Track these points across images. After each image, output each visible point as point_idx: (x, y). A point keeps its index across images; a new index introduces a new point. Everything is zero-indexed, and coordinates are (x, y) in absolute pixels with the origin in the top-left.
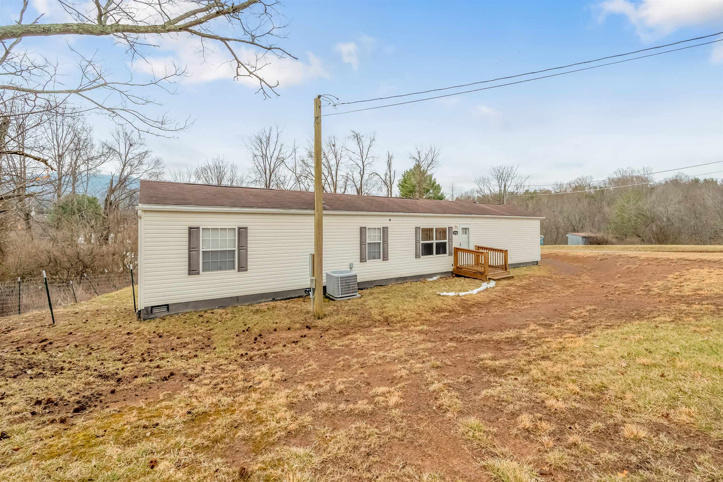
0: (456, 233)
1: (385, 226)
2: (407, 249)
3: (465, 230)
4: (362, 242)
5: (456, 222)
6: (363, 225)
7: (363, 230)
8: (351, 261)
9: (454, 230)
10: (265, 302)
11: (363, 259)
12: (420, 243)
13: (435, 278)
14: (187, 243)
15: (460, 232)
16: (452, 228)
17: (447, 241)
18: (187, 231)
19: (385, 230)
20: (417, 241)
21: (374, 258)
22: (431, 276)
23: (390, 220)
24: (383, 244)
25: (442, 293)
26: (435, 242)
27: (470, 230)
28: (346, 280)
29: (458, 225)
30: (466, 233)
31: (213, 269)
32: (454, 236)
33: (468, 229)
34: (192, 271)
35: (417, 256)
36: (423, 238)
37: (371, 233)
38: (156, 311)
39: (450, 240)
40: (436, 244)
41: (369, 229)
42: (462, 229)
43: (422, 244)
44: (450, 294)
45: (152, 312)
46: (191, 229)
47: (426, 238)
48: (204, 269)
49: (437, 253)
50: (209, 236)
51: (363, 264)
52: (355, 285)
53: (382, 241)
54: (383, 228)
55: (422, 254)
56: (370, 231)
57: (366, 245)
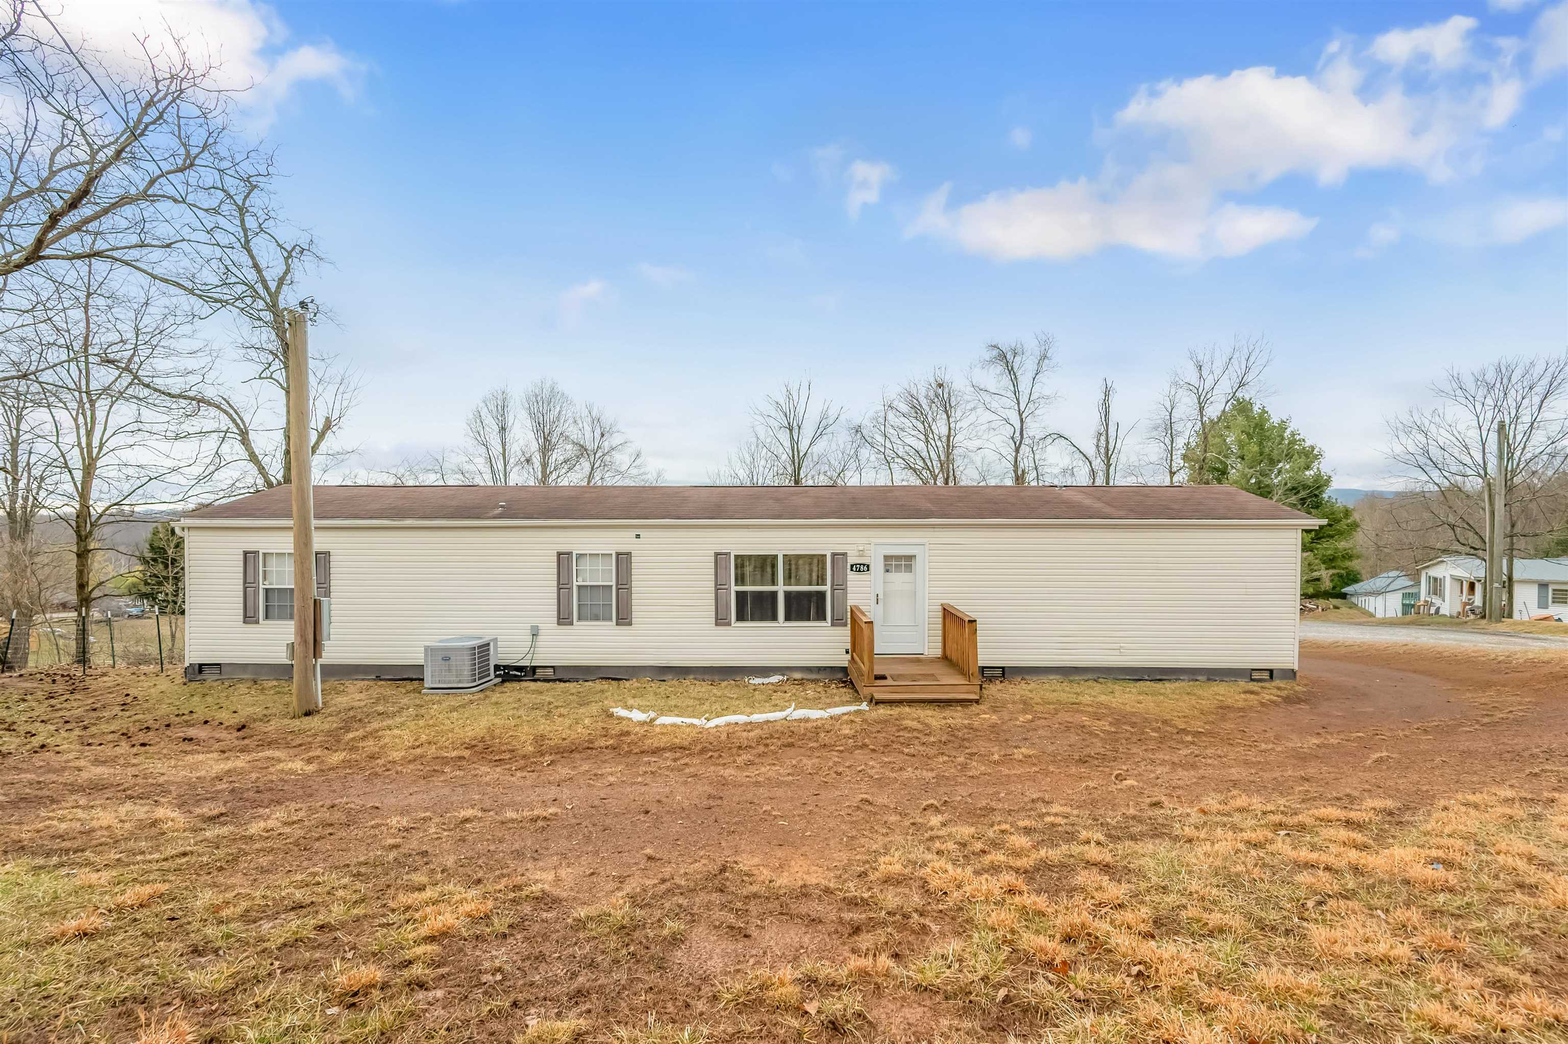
0: (861, 568)
1: (623, 548)
2: (699, 602)
3: (904, 563)
4: (563, 586)
5: (864, 541)
6: (564, 548)
7: (563, 559)
8: (535, 621)
9: (851, 560)
10: (363, 680)
11: (564, 619)
12: (729, 589)
13: (775, 679)
14: (241, 575)
15: (877, 566)
16: (845, 554)
17: (827, 588)
18: (242, 557)
19: (623, 560)
20: (719, 586)
21: (596, 618)
22: (765, 671)
23: (638, 536)
24: (618, 589)
25: (620, 712)
26: (781, 588)
27: (918, 564)
28: (444, 655)
29: (872, 547)
30: (909, 568)
31: (280, 618)
32: (852, 576)
33: (910, 558)
34: (249, 618)
35: (721, 620)
36: (740, 580)
37: (586, 565)
38: (207, 670)
39: (840, 586)
40: (788, 595)
41: (580, 556)
42: (887, 558)
43: (737, 593)
44: (638, 716)
45: (200, 671)
46: (246, 553)
47: (748, 579)
48: (267, 617)
49: (788, 618)
50: (273, 566)
51: (565, 629)
52: (464, 667)
53: (613, 583)
54: (618, 554)
55: (741, 617)
56: (581, 561)
57: (571, 589)
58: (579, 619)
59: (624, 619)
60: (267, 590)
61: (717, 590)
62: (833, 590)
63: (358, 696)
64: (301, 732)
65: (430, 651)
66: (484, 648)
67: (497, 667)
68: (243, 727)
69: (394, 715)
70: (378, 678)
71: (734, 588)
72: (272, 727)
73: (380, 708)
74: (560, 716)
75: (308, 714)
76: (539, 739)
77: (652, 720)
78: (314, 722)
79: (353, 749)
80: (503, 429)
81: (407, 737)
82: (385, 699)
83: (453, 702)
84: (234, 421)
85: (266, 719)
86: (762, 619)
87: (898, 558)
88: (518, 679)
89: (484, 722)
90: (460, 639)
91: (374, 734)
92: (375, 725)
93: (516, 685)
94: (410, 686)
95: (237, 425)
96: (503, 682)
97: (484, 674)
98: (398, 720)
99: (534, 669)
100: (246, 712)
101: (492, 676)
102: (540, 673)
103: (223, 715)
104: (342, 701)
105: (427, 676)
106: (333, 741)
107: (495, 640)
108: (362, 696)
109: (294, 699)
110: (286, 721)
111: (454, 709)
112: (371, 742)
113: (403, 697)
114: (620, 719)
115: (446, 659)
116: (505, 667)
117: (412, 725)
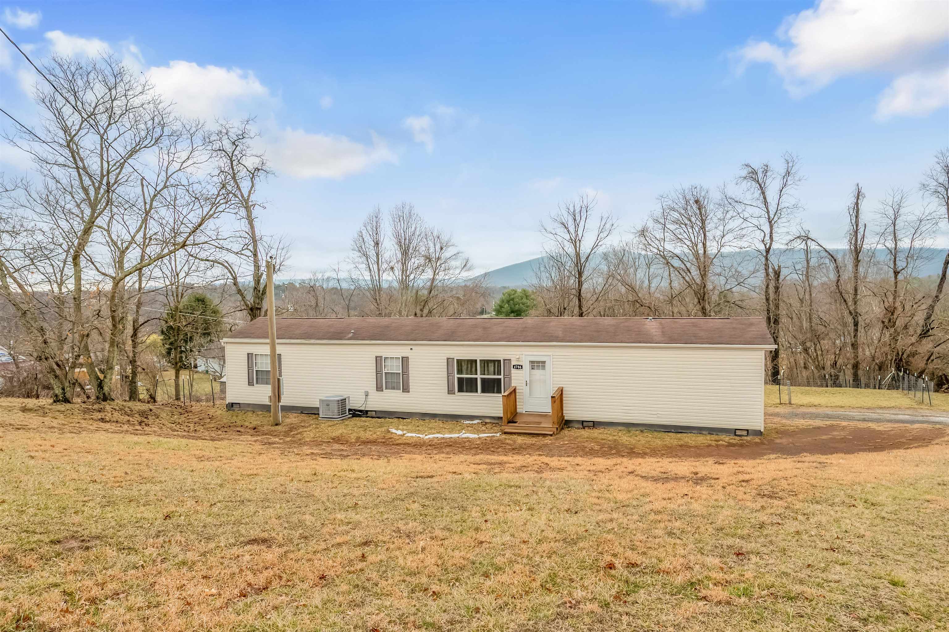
0: (519, 367)
1: (404, 355)
2: (435, 382)
3: (537, 365)
4: (378, 372)
5: (519, 353)
6: (379, 354)
7: (378, 360)
8: (367, 389)
9: (513, 363)
10: (296, 413)
11: (379, 388)
12: (454, 376)
13: (476, 422)
14: (247, 364)
15: (527, 367)
16: (510, 360)
17: (501, 377)
18: (246, 356)
19: (405, 360)
20: (449, 374)
21: (393, 388)
22: (472, 418)
23: (411, 349)
24: (403, 375)
25: (394, 431)
26: (479, 376)
27: (547, 365)
28: (326, 403)
29: (523, 356)
30: (544, 367)
31: (262, 384)
32: (513, 371)
33: (544, 362)
34: (250, 383)
35: (450, 392)
36: (460, 371)
37: (389, 362)
38: (235, 406)
39: (508, 376)
40: (483, 380)
41: (386, 358)
42: (532, 362)
43: (459, 378)
44: (399, 432)
45: (232, 406)
46: (248, 354)
47: (464, 371)
48: (257, 383)
49: (483, 391)
50: (259, 360)
51: (380, 393)
52: (335, 408)
53: (401, 372)
54: (403, 358)
55: (460, 390)
56: (386, 361)
57: (382, 374)
58: (386, 388)
59: (406, 389)
60: (257, 371)
61: (448, 376)
62: (504, 378)
63: (294, 419)
64: (275, 431)
65: (322, 401)
66: (343, 401)
67: (350, 410)
68: (255, 429)
69: (308, 427)
70: (302, 413)
71: (456, 376)
72: (265, 428)
73: (303, 424)
74: (370, 431)
75: (277, 425)
76: (358, 438)
77: (404, 434)
78: (279, 428)
79: (294, 437)
80: (377, 244)
81: (312, 435)
82: (304, 421)
83: (330, 423)
84: (230, 272)
85: (262, 426)
86: (471, 391)
87: (538, 362)
88: (359, 416)
89: (340, 431)
90: (333, 397)
91: (300, 433)
92: (301, 430)
93: (357, 418)
94: (314, 416)
95: (232, 275)
96: (353, 417)
97: (343, 412)
98: (309, 429)
99: (367, 412)
100: (255, 423)
101: (347, 414)
102: (369, 414)
103: (247, 424)
104: (288, 421)
105: (321, 413)
106: (287, 434)
107: (349, 397)
108: (296, 419)
109: (271, 419)
110: (270, 427)
111: (330, 426)
112: (299, 436)
113: (311, 420)
114: (392, 433)
115: (328, 405)
116: (355, 410)
117: (314, 431)
